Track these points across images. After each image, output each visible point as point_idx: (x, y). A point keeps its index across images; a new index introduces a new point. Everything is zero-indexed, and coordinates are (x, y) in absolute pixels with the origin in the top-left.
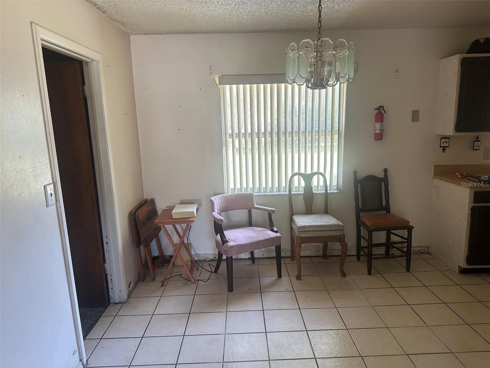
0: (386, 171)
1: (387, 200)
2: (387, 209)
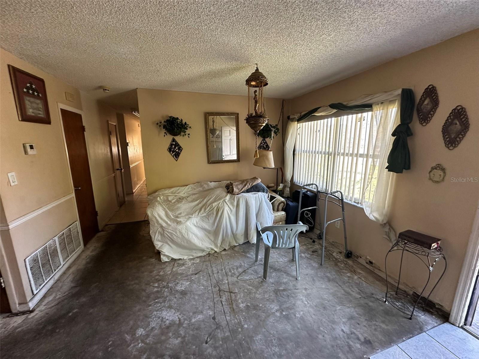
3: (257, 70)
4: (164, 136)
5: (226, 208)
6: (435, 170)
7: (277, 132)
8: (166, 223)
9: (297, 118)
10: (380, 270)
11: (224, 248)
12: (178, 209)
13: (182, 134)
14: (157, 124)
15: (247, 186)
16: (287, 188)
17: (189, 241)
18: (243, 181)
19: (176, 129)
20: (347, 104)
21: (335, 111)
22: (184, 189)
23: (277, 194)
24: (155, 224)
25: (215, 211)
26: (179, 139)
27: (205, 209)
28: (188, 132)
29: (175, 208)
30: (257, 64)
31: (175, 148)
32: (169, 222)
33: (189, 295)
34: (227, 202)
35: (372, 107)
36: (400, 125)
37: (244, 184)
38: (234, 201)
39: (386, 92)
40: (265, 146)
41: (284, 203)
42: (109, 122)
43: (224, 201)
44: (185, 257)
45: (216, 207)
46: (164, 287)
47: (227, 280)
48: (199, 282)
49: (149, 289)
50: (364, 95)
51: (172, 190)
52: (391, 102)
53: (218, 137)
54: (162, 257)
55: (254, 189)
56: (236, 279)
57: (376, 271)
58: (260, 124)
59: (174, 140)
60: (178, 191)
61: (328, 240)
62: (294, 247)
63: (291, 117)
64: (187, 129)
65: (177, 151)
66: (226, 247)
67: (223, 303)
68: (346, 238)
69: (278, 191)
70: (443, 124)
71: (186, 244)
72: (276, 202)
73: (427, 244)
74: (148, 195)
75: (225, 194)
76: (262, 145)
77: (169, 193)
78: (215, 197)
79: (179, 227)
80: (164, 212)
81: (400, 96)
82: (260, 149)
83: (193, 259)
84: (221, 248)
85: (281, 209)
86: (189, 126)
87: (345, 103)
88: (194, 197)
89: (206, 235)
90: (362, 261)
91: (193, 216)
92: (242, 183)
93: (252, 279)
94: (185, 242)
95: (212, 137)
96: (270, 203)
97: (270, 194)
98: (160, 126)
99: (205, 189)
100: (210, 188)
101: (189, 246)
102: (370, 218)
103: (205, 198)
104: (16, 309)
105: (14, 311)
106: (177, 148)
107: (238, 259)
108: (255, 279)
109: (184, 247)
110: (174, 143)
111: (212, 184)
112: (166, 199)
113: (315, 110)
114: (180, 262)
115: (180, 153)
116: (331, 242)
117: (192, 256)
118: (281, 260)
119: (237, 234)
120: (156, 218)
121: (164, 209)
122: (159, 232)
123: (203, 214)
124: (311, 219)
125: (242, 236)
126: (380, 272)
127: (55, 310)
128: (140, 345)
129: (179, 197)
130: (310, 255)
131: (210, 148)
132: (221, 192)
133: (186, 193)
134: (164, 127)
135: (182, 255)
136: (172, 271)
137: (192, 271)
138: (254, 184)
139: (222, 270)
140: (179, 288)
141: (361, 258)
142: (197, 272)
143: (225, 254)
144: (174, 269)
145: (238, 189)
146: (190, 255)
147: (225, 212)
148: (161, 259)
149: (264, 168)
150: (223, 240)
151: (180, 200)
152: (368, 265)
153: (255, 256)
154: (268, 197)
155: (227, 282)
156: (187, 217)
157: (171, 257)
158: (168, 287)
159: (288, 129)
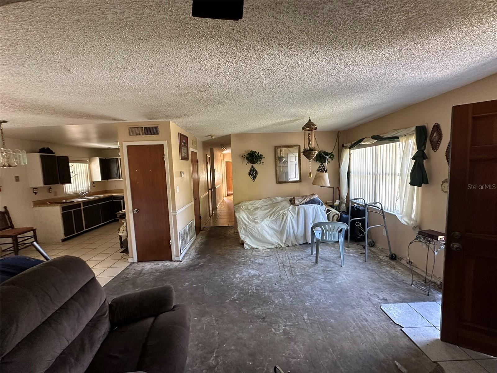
0: (5, 208)
1: (11, 222)
2: (12, 226)
3: (310, 120)
4: (247, 164)
5: (290, 215)
6: (445, 184)
7: (332, 158)
8: (248, 222)
9: (349, 146)
10: (416, 267)
11: (287, 244)
12: (255, 214)
13: (259, 162)
14: (242, 156)
15: (306, 200)
16: (343, 204)
17: (262, 236)
18: (303, 197)
19: (255, 159)
20: (383, 136)
21: (375, 141)
22: (259, 202)
23: (334, 208)
24: (241, 222)
25: (281, 216)
26: (256, 166)
27: (274, 216)
28: (262, 161)
29: (254, 213)
30: (310, 117)
31: (253, 172)
32: (250, 222)
33: (264, 265)
34: (290, 211)
35: (399, 139)
36: (417, 151)
37: (304, 198)
38: (296, 210)
39: (406, 128)
40: (323, 169)
41: (338, 215)
42: (208, 156)
43: (288, 209)
44: (260, 248)
45: (282, 214)
46: (248, 260)
47: (289, 261)
48: (270, 260)
49: (239, 260)
50: (393, 130)
51: (251, 202)
52: (411, 135)
53: (285, 162)
54: (245, 245)
55: (311, 202)
56: (296, 262)
57: (415, 269)
58: (312, 155)
59: (252, 167)
60: (255, 203)
61: (378, 248)
62: (338, 242)
63: (345, 145)
64: (262, 159)
65: (255, 174)
66: (289, 244)
67: (286, 271)
68: (389, 242)
69: (335, 206)
70: (446, 151)
71: (260, 238)
72: (331, 214)
73: (436, 236)
74: (234, 206)
75: (289, 205)
76: (320, 168)
77: (248, 204)
78: (281, 207)
79: (257, 226)
80: (246, 216)
81: (415, 131)
82: (319, 172)
83: (266, 249)
84: (285, 244)
85: (336, 220)
86: (263, 157)
87: (381, 136)
88: (266, 207)
89: (274, 233)
90: (404, 262)
91: (266, 219)
92: (302, 198)
93: (307, 263)
94: (260, 236)
95: (280, 163)
96: (326, 215)
97: (326, 208)
98: (244, 158)
99: (274, 202)
100: (278, 201)
101: (263, 240)
102: (402, 222)
103: (274, 208)
104: (174, 259)
105: (173, 260)
106: (254, 172)
107: (298, 252)
108: (309, 263)
109: (260, 241)
110: (253, 169)
111: (279, 199)
112: (246, 208)
113: (361, 140)
114: (257, 250)
115: (256, 176)
116: (381, 249)
117: (265, 247)
118: (332, 256)
119: (297, 235)
120: (241, 219)
121: (246, 214)
122: (243, 228)
123: (273, 218)
124: (362, 229)
125: (302, 237)
126: (417, 269)
127: (192, 262)
128: (239, 280)
129: (256, 207)
130: (358, 255)
131: (278, 172)
132: (286, 204)
133: (260, 205)
134: (247, 158)
135: (258, 245)
136: (252, 254)
137: (265, 255)
138: (312, 198)
139: (286, 256)
140: (257, 261)
141: (403, 259)
142: (268, 256)
143: (288, 249)
144: (253, 253)
145: (299, 201)
146: (263, 246)
147: (289, 217)
148: (245, 247)
149: (321, 187)
150: (287, 238)
151: (256, 209)
152: (409, 265)
153: (310, 252)
154: (325, 210)
155: (289, 262)
156: (262, 219)
157: (251, 246)
158: (250, 260)
159: (342, 155)
